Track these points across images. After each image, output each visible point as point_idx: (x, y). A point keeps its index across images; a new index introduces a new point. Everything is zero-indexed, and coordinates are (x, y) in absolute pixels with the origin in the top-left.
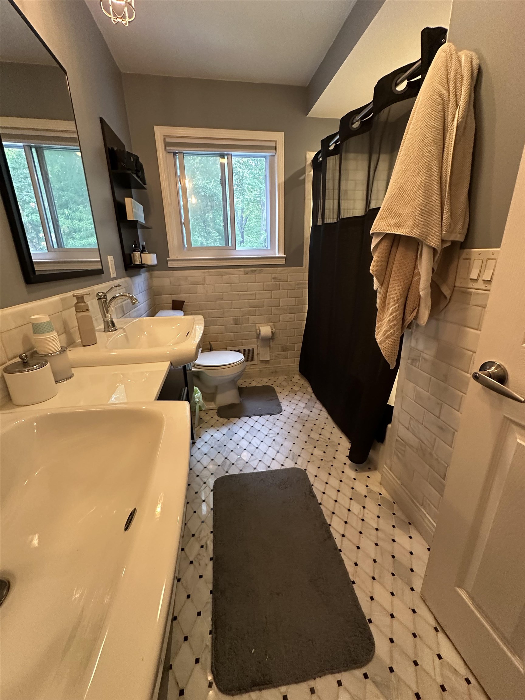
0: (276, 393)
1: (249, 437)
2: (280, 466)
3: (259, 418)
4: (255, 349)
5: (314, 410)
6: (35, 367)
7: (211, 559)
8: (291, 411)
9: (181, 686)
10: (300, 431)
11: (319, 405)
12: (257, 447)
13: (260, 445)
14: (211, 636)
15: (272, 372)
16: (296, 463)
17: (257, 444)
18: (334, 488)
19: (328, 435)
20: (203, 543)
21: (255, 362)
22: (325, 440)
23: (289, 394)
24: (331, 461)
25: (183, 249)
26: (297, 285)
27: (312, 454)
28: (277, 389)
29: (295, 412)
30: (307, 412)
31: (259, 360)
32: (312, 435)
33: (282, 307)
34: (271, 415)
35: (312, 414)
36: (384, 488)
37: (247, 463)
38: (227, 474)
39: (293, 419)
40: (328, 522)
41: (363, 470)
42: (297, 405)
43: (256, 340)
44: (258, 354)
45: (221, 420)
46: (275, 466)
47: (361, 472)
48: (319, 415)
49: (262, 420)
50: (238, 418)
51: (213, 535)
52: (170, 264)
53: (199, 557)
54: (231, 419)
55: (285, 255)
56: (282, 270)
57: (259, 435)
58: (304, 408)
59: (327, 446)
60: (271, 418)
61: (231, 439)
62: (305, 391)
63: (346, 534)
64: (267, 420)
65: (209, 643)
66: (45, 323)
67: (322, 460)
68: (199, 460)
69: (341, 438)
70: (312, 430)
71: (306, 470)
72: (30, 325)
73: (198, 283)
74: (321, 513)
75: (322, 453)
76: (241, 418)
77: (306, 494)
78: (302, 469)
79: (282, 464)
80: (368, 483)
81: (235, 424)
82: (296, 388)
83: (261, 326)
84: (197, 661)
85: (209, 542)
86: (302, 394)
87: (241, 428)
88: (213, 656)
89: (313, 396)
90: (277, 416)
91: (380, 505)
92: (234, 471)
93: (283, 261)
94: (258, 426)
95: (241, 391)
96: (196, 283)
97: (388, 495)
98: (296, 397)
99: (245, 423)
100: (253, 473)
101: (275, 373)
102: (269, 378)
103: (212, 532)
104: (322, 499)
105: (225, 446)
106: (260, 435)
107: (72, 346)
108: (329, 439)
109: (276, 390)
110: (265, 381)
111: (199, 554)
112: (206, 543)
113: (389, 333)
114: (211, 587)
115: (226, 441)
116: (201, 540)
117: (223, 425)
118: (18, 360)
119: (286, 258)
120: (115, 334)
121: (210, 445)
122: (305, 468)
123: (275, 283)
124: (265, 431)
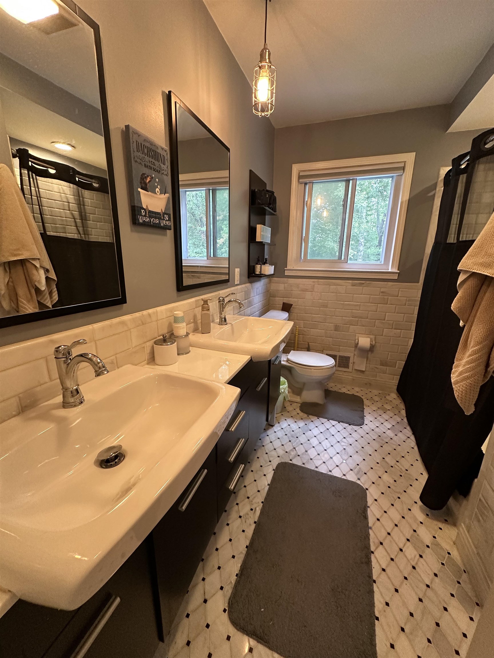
0: (363, 405)
1: (322, 437)
2: (342, 475)
3: (337, 424)
4: (350, 358)
5: (400, 434)
6: (169, 343)
7: (255, 522)
8: (373, 427)
9: (206, 597)
10: (376, 450)
11: (408, 432)
12: (326, 449)
13: (329, 448)
14: (236, 577)
15: (366, 384)
16: (359, 479)
17: (326, 447)
18: (392, 521)
19: (407, 466)
20: (253, 507)
21: (350, 370)
22: (401, 469)
23: (377, 410)
24: (399, 493)
25: (300, 260)
26: (408, 301)
27: (380, 477)
28: (366, 402)
29: (377, 430)
30: (390, 433)
31: (353, 369)
32: (388, 459)
33: (388, 321)
34: (350, 425)
35: (395, 438)
36: (458, 549)
37: (311, 459)
38: (291, 462)
39: (372, 436)
40: (372, 548)
41: (437, 518)
42: (382, 423)
43: (354, 349)
44: (353, 363)
45: (302, 414)
46: (337, 473)
47: (432, 519)
48: (404, 441)
49: (340, 426)
50: (317, 418)
51: (263, 506)
52: (287, 273)
53: (247, 516)
54: (310, 416)
55: (398, 270)
56: (392, 286)
57: (331, 439)
58: (389, 429)
59: (401, 476)
60: (349, 428)
61: (304, 434)
62: (397, 412)
63: (387, 570)
64: (345, 428)
65: (233, 582)
66: (180, 317)
67: (389, 487)
68: (272, 441)
69: (422, 474)
70: (389, 454)
71: (367, 489)
72: (173, 317)
73: (307, 290)
74: (367, 537)
75: (392, 481)
76: (320, 419)
77: (358, 512)
78: (364, 487)
79: (345, 474)
80: (438, 535)
81: (312, 421)
82: (388, 407)
83: (360, 337)
84: (222, 588)
85: (257, 509)
86: (392, 414)
87: (317, 427)
88: (233, 593)
89: (405, 420)
90: (356, 428)
91: (443, 564)
92: (297, 462)
93: (396, 276)
94: (333, 431)
95: (328, 393)
96: (306, 290)
97: (459, 558)
98: (384, 415)
99: (323, 424)
100: (313, 470)
101: (369, 385)
102: (362, 389)
103: (262, 502)
104: (374, 524)
105: (297, 437)
106: (333, 441)
107: (196, 331)
108: (407, 470)
109: (364, 402)
110: (356, 391)
111: (248, 514)
112: (256, 508)
113: (465, 375)
114: (248, 544)
115: (300, 434)
116: (252, 504)
117: (302, 419)
118: (162, 337)
119: (399, 274)
120: (225, 327)
121: (285, 432)
122: (367, 488)
123: (382, 297)
124: (339, 437)
